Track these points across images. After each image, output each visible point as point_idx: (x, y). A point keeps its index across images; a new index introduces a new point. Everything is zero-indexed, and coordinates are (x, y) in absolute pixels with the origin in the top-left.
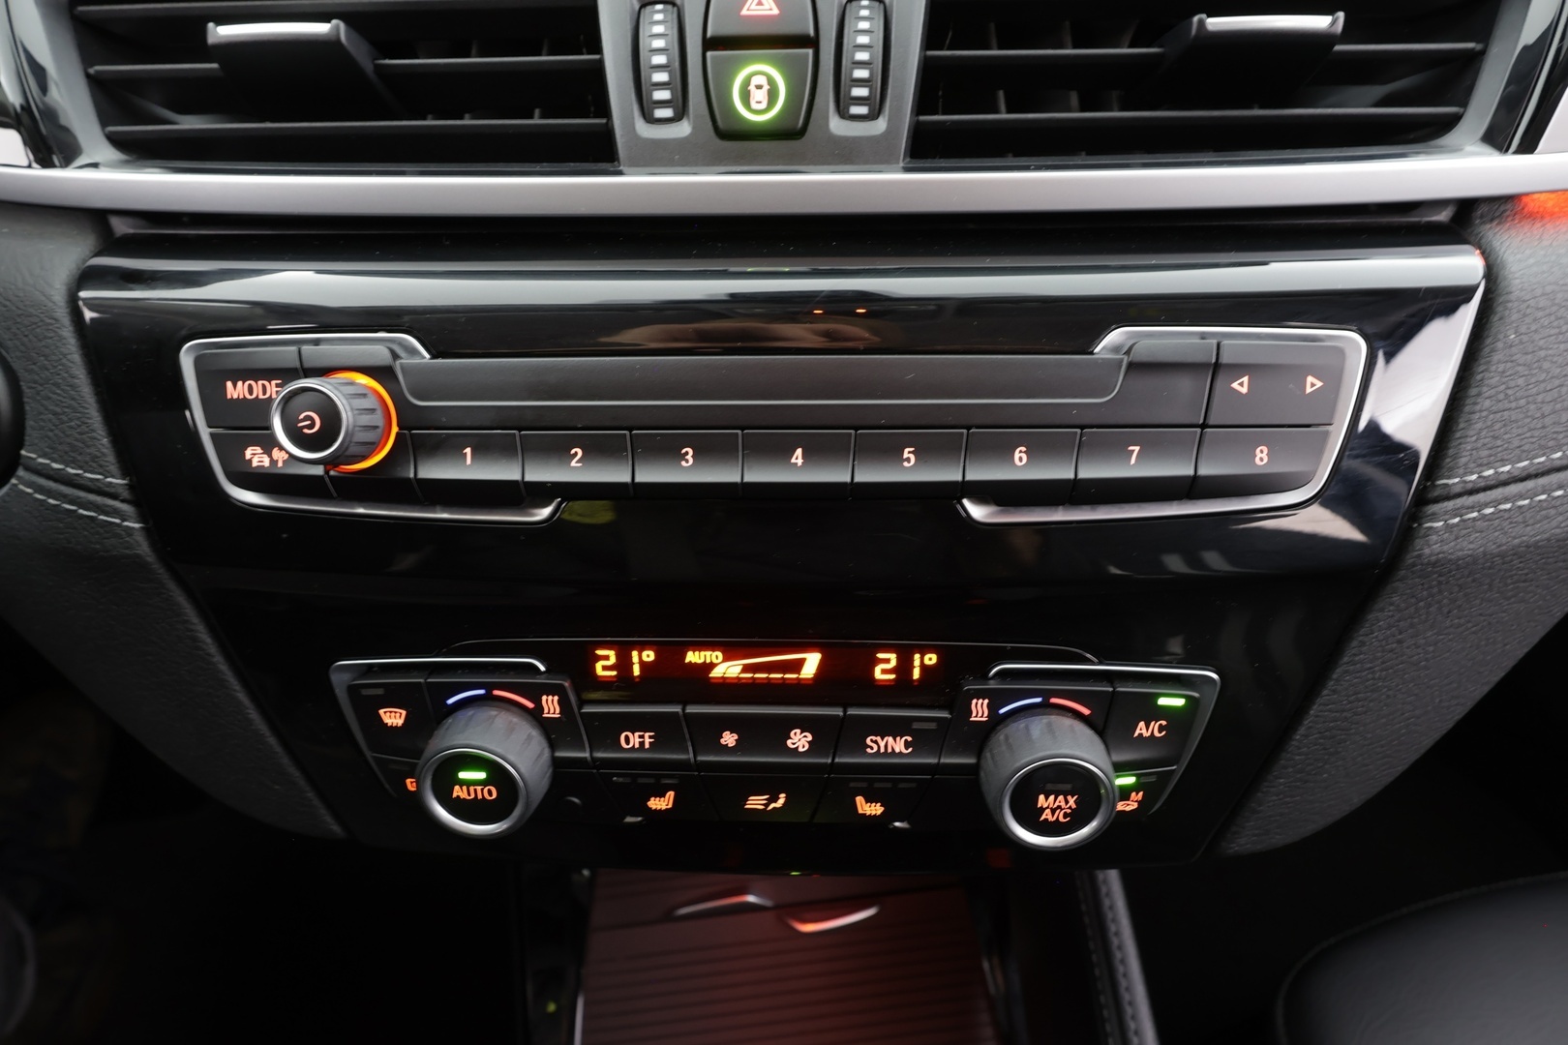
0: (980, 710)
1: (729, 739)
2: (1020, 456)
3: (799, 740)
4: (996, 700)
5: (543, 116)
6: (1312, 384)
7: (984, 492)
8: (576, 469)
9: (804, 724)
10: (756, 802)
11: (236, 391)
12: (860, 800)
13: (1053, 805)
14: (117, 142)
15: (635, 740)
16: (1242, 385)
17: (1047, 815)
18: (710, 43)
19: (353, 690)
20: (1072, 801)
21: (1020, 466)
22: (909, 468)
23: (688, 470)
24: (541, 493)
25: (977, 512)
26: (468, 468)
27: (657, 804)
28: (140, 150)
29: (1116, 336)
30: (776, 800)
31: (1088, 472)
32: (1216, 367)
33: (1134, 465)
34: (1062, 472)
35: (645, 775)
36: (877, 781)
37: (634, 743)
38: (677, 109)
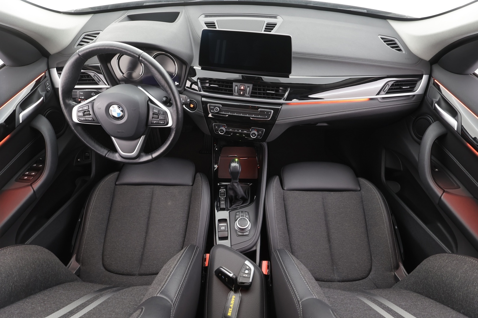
0: (251, 130)
1: (236, 130)
3: (240, 131)
6: (269, 113)
7: (251, 117)
8: (229, 114)
10: (237, 134)
11: (211, 107)
13: (254, 135)
14: (203, 90)
16: (266, 113)
18: (239, 90)
19: (214, 125)
21: (253, 116)
22: (247, 115)
23: (235, 114)
25: (251, 118)
26: (223, 113)
27: (231, 134)
28: (204, 91)
29: (260, 109)
32: (264, 112)
33: (259, 117)
34: (256, 117)
35: (231, 132)
36: (245, 134)
37: (231, 130)
38: (237, 93)
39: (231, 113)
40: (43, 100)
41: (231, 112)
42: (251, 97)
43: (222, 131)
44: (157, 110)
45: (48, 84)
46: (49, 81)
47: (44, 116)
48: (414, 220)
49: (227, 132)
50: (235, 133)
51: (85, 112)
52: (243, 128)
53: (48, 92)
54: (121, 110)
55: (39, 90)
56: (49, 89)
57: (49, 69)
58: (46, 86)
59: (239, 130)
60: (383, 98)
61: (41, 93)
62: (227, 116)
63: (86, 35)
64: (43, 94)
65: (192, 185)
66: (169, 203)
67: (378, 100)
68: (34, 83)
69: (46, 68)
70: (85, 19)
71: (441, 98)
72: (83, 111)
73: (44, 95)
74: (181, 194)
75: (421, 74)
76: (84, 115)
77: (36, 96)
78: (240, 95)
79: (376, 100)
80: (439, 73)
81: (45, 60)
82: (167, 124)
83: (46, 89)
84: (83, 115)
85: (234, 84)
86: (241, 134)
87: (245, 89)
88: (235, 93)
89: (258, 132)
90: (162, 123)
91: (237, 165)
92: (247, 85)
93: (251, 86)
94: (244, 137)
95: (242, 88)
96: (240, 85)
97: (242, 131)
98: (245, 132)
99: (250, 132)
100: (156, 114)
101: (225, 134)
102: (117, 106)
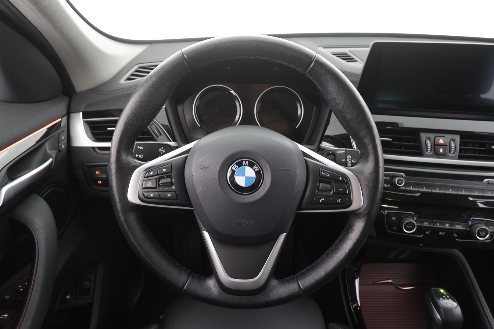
1: (438, 224)
2: (476, 192)
3: (447, 225)
4: (472, 222)
5: (404, 149)
7: (471, 196)
8: (424, 190)
9: (448, 223)
10: (440, 233)
12: (454, 234)
13: (482, 234)
15: (426, 223)
17: (481, 235)
19: (387, 215)
20: (484, 233)
21: (476, 193)
22: (463, 193)
23: (437, 191)
24: (418, 192)
25: (471, 199)
27: (427, 233)
29: (486, 180)
30: (443, 233)
31: (485, 195)
33: (490, 195)
34: (482, 194)
35: (427, 228)
36: (457, 231)
37: (426, 224)
38: (431, 151)
39: (426, 188)
40: (50, 165)
41: (428, 186)
42: (460, 158)
43: (410, 226)
44: (329, 173)
45: (63, 138)
46: (65, 133)
47: (41, 196)
49: (420, 230)
50: (435, 231)
51: (160, 179)
52: (453, 219)
53: (60, 151)
54: (255, 170)
55: (47, 146)
56: (63, 146)
57: (68, 114)
58: (58, 141)
59: (445, 223)
61: (48, 152)
62: (418, 195)
63: (140, 68)
64: (53, 153)
68: (43, 130)
69: (65, 111)
70: (137, 50)
72: (157, 177)
73: (54, 156)
76: (158, 185)
77: (39, 155)
81: (66, 100)
82: (350, 204)
83: (59, 146)
84: (155, 186)
85: (423, 136)
86: (449, 232)
87: (448, 144)
88: (427, 151)
89: (489, 227)
90: (339, 201)
91: (455, 304)
92: (449, 137)
93: (457, 138)
94: (457, 238)
95: (441, 141)
96: (436, 136)
97: (451, 225)
98: (459, 227)
99: (470, 227)
100: (324, 180)
101: (415, 231)
102: (247, 162)
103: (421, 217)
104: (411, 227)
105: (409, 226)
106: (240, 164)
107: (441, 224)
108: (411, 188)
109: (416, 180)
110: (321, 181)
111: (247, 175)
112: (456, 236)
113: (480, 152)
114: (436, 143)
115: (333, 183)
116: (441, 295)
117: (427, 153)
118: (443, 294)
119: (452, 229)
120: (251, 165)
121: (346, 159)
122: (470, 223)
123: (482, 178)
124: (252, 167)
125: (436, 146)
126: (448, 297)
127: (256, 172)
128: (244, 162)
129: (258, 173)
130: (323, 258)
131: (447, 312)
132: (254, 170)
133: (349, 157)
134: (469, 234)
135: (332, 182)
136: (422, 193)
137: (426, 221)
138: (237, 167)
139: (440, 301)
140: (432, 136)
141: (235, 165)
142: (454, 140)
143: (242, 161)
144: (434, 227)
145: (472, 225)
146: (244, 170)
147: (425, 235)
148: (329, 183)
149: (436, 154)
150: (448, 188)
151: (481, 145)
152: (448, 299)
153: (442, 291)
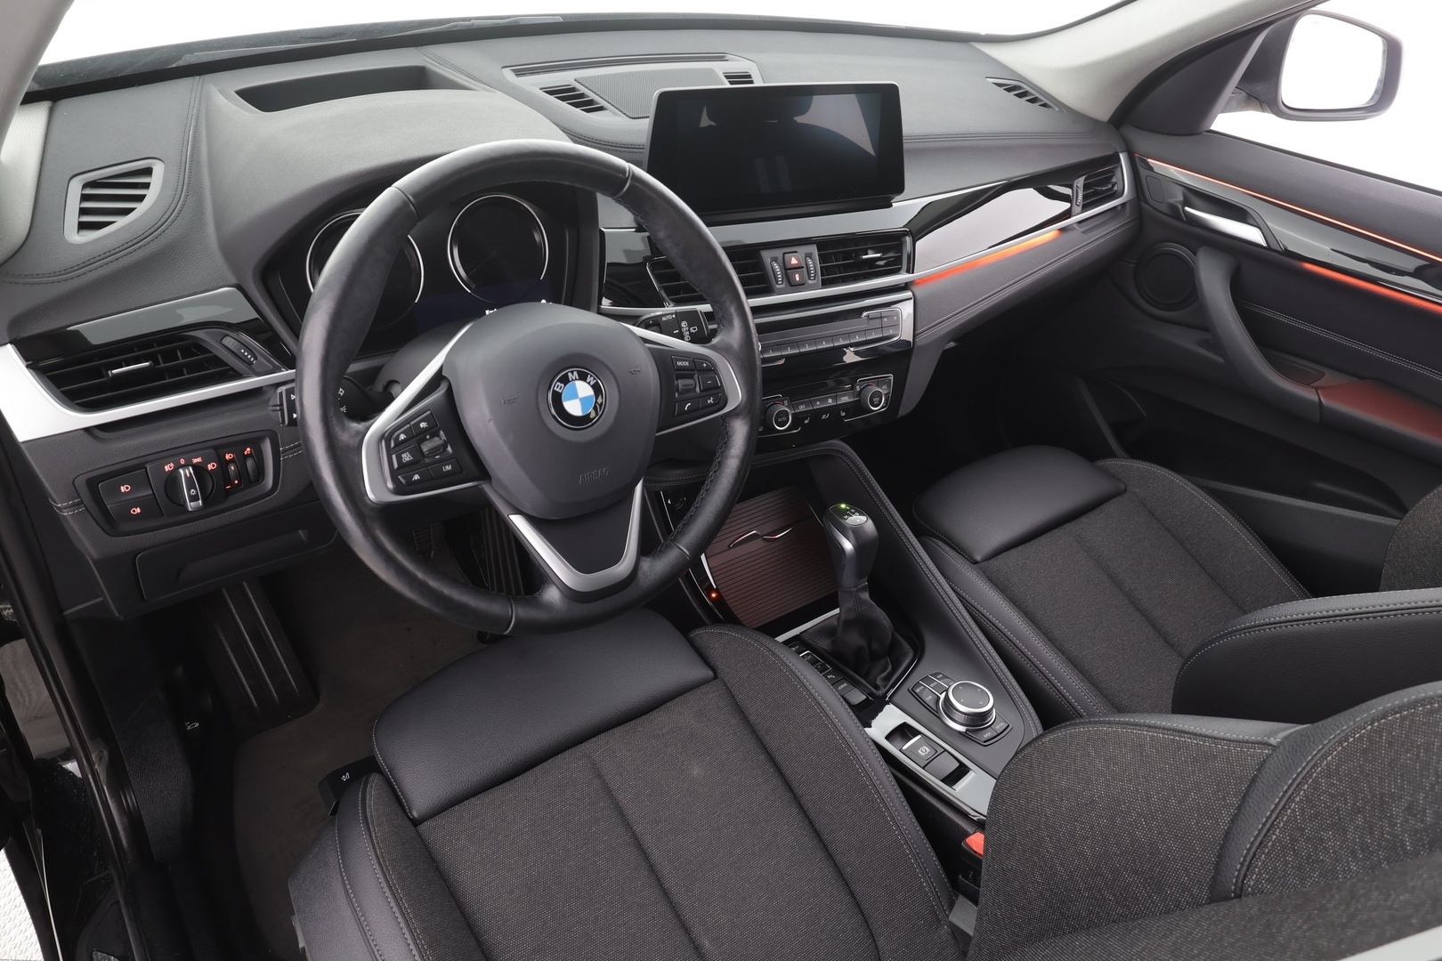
1: (818, 403)
2: (857, 337)
3: (830, 401)
4: (860, 385)
6: (895, 318)
7: (853, 345)
8: (790, 351)
9: (830, 398)
10: (824, 417)
12: (841, 412)
13: (876, 400)
14: (671, 300)
16: (885, 319)
17: (875, 403)
20: (878, 399)
21: (857, 339)
22: (841, 342)
23: (808, 348)
24: (781, 357)
26: (774, 354)
27: (806, 422)
28: (678, 301)
29: (865, 314)
30: (826, 415)
31: (868, 337)
32: (881, 317)
34: (864, 339)
35: (805, 414)
36: (845, 407)
37: (802, 408)
38: (782, 281)
39: (792, 348)
41: (793, 345)
42: (825, 284)
44: (686, 361)
48: (1280, 504)
49: (797, 420)
50: (816, 414)
51: (419, 443)
52: (836, 388)
54: (592, 384)
59: (827, 399)
60: (1080, 222)
62: (782, 362)
63: (86, 186)
65: (716, 677)
66: (696, 771)
67: (1074, 229)
71: (1186, 191)
72: (413, 441)
74: (710, 721)
75: (1112, 153)
78: (795, 286)
79: (1071, 229)
80: (1143, 142)
82: (725, 401)
85: (767, 255)
86: (834, 410)
87: (804, 265)
88: (777, 283)
89: (881, 388)
90: (711, 401)
91: (864, 518)
92: (803, 250)
93: (813, 249)
94: (846, 417)
95: (794, 261)
96: (784, 254)
97: (835, 398)
98: (845, 399)
99: (859, 394)
100: (685, 373)
101: (790, 425)
102: (575, 373)
103: (794, 397)
104: (784, 419)
105: (781, 417)
106: (565, 380)
107: (806, 404)
108: (771, 354)
109: (775, 337)
110: (679, 377)
111: (581, 395)
112: (843, 414)
113: (846, 267)
114: (788, 266)
115: (696, 376)
116: (844, 513)
117: (778, 286)
118: (846, 510)
119: (837, 405)
120: (583, 377)
121: (680, 328)
122: (858, 388)
123: (860, 311)
124: (585, 380)
125: (787, 270)
126: (853, 511)
127: (593, 387)
128: (570, 374)
129: (596, 388)
130: (702, 499)
131: (856, 532)
132: (589, 383)
133: (684, 324)
134: (858, 407)
135: (694, 375)
136: (788, 357)
137: (801, 404)
138: (563, 385)
139: (847, 521)
140: (778, 253)
141: (558, 383)
142: (809, 255)
143: (567, 374)
144: (814, 410)
145: (861, 390)
146: (575, 388)
147: (803, 425)
148: (691, 377)
149: (792, 286)
150: (821, 339)
151: (847, 256)
152: (853, 513)
153: (843, 506)
